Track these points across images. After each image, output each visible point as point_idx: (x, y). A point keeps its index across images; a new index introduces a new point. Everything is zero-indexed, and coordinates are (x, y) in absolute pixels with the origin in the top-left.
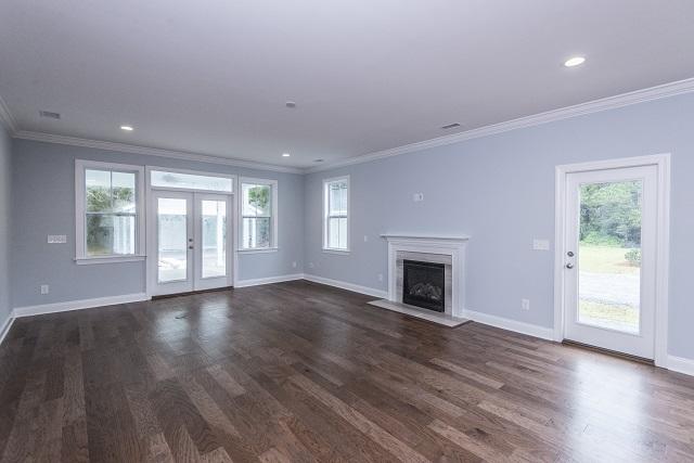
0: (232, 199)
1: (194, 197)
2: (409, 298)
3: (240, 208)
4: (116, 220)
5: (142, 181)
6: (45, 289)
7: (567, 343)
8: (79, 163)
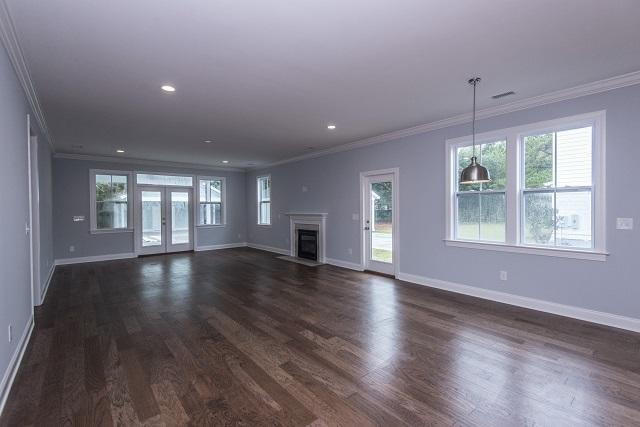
0: (193, 191)
1: (166, 191)
2: (302, 253)
3: (198, 196)
4: (116, 206)
5: (132, 181)
6: (72, 249)
7: (367, 272)
8: (91, 171)
